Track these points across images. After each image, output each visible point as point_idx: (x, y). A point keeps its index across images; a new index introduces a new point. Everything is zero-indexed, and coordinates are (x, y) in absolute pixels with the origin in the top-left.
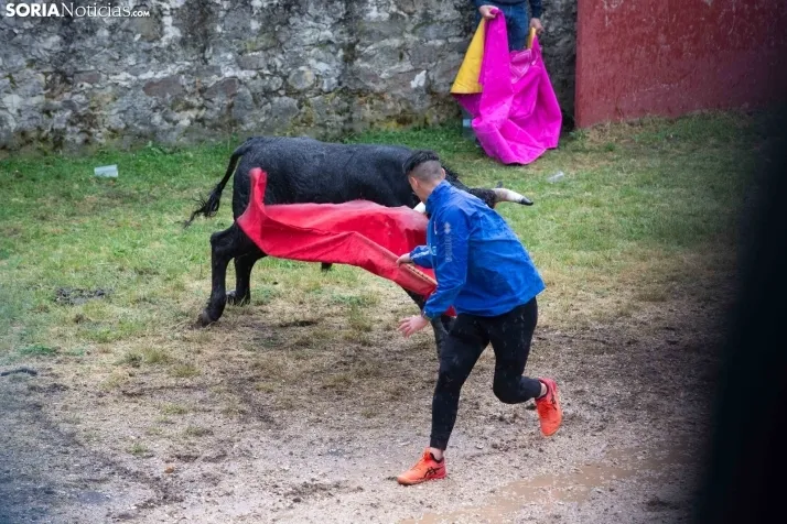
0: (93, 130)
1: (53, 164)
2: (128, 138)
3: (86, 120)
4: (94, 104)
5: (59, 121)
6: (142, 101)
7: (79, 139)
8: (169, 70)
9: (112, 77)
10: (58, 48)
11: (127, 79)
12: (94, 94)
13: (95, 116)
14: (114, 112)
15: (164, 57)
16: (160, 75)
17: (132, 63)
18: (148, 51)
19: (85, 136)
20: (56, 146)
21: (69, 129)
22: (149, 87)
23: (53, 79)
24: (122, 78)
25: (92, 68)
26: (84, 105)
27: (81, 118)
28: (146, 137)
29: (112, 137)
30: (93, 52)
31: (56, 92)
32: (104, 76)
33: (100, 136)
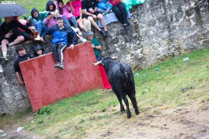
0: (180, 51)
1: (173, 60)
2: (189, 50)
3: (178, 49)
4: (179, 45)
5: (172, 51)
6: (190, 41)
7: (178, 54)
8: (195, 32)
9: (182, 37)
10: (168, 34)
11: (185, 37)
12: (179, 43)
13: (180, 47)
14: (184, 45)
15: (192, 29)
16: (193, 34)
17: (186, 33)
18: (189, 29)
19: (179, 53)
20: (173, 57)
21: (175, 52)
22: (191, 37)
23: (169, 41)
24: (184, 37)
25: (177, 36)
26: (177, 45)
27: (177, 49)
28: (193, 49)
29: (185, 51)
30: (176, 33)
31: (170, 44)
32: (180, 38)
33: (182, 51)
